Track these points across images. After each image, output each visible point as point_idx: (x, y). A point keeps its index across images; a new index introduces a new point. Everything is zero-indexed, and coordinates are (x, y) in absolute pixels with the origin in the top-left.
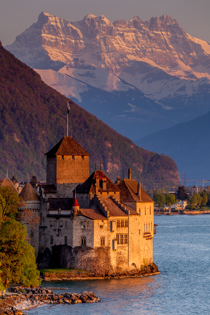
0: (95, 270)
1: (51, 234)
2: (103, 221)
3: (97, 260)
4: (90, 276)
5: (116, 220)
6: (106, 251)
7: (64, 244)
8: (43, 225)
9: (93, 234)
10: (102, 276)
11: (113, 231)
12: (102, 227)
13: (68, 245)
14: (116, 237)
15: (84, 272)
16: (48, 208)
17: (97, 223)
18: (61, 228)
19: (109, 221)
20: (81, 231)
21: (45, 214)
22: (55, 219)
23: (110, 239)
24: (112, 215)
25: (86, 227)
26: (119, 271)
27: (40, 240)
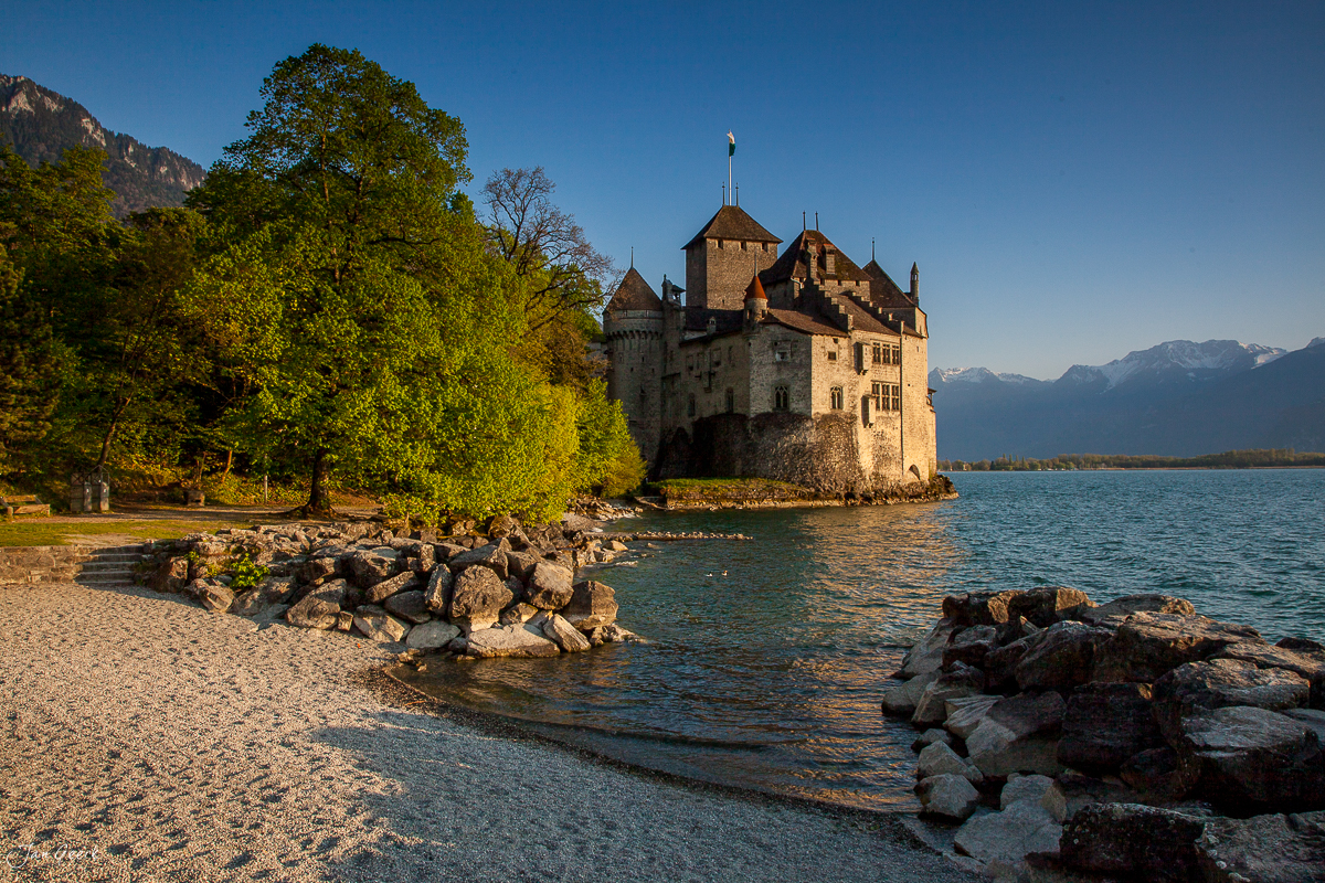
0: (818, 481)
1: (691, 390)
2: (836, 341)
3: (822, 450)
4: (803, 497)
5: (872, 342)
6: (846, 426)
7: (725, 411)
8: (670, 371)
9: (809, 376)
10: (838, 498)
11: (865, 371)
12: (835, 359)
13: (735, 412)
14: (871, 390)
15: (784, 486)
16: (682, 325)
17: (821, 344)
18: (716, 369)
19: (854, 342)
20: (775, 367)
21: (673, 342)
22: (699, 349)
23: (856, 393)
24: (860, 326)
25: (789, 355)
26: (879, 486)
27: (663, 412)
